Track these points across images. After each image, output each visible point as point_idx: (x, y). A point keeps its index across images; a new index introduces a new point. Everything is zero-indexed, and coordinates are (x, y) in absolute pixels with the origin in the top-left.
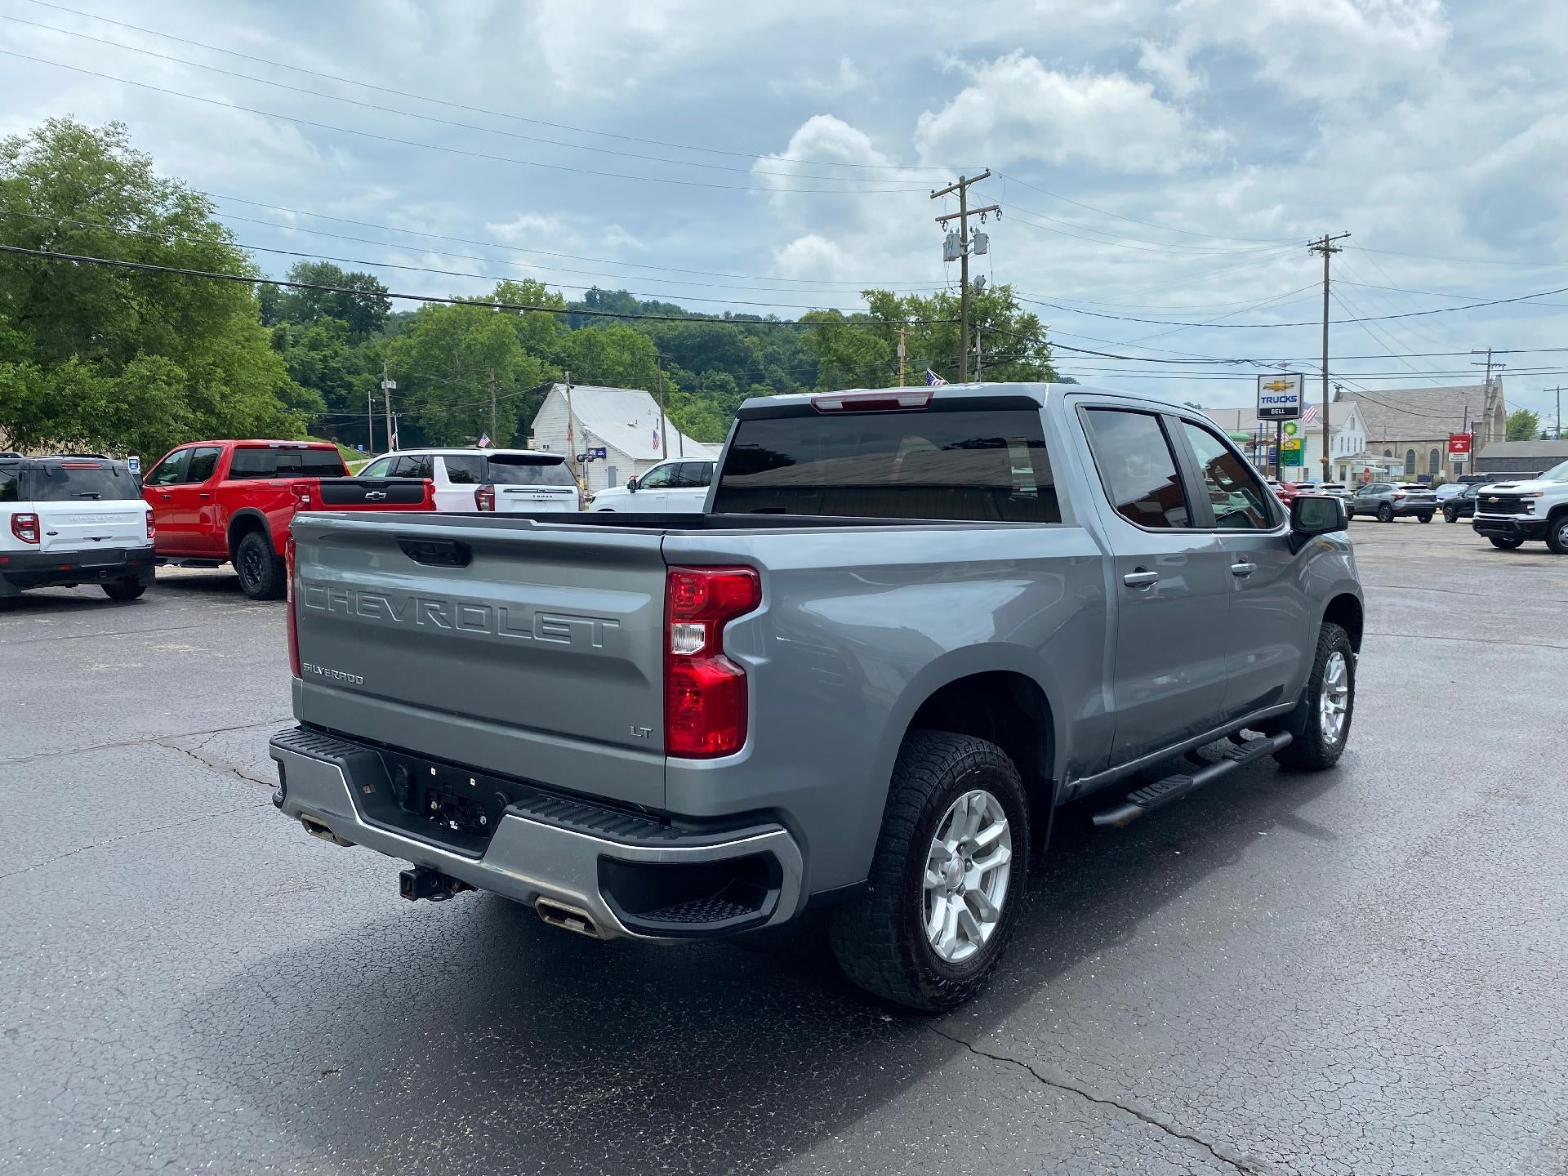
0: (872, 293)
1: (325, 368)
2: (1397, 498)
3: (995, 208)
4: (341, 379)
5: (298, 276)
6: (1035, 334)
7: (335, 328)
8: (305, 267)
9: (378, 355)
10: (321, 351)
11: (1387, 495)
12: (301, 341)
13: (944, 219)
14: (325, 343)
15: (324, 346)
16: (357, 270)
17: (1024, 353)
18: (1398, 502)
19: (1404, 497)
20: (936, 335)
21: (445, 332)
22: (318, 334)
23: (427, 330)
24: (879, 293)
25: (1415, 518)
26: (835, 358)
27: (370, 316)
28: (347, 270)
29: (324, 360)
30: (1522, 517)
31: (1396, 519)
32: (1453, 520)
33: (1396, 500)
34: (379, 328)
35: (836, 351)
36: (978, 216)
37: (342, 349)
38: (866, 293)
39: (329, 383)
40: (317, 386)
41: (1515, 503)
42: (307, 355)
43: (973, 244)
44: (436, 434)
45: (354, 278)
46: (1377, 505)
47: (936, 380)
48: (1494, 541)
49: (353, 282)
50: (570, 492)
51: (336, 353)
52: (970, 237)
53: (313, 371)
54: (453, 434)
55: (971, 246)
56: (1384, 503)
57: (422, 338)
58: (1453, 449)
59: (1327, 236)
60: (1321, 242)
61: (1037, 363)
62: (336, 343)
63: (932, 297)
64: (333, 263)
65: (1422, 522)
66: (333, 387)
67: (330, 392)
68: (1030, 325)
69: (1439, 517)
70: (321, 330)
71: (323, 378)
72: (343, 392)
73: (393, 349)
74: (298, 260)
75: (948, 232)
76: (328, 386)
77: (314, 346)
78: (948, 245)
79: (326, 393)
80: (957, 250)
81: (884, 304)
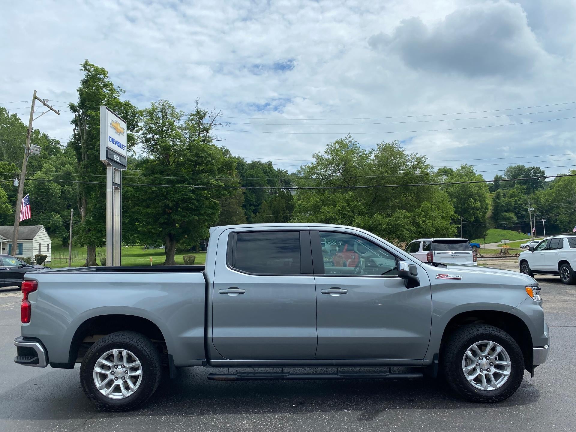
1: (516, 204)
4: (523, 208)
5: (508, 171)
7: (521, 189)
8: (511, 168)
9: (538, 197)
10: (515, 198)
12: (507, 195)
14: (516, 195)
15: (516, 196)
16: (531, 165)
21: (567, 185)
22: (513, 192)
23: (559, 185)
27: (537, 182)
28: (527, 166)
29: (516, 201)
34: (542, 187)
37: (523, 197)
39: (518, 210)
40: (513, 211)
42: (509, 200)
44: (564, 227)
45: (530, 169)
49: (530, 171)
50: (468, 253)
51: (521, 198)
53: (511, 206)
54: (572, 226)
57: (557, 188)
62: (521, 194)
64: (521, 165)
66: (519, 211)
67: (518, 213)
70: (514, 190)
71: (515, 208)
72: (523, 213)
73: (544, 194)
74: (509, 165)
76: (517, 211)
77: (512, 196)
79: (516, 214)
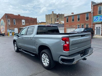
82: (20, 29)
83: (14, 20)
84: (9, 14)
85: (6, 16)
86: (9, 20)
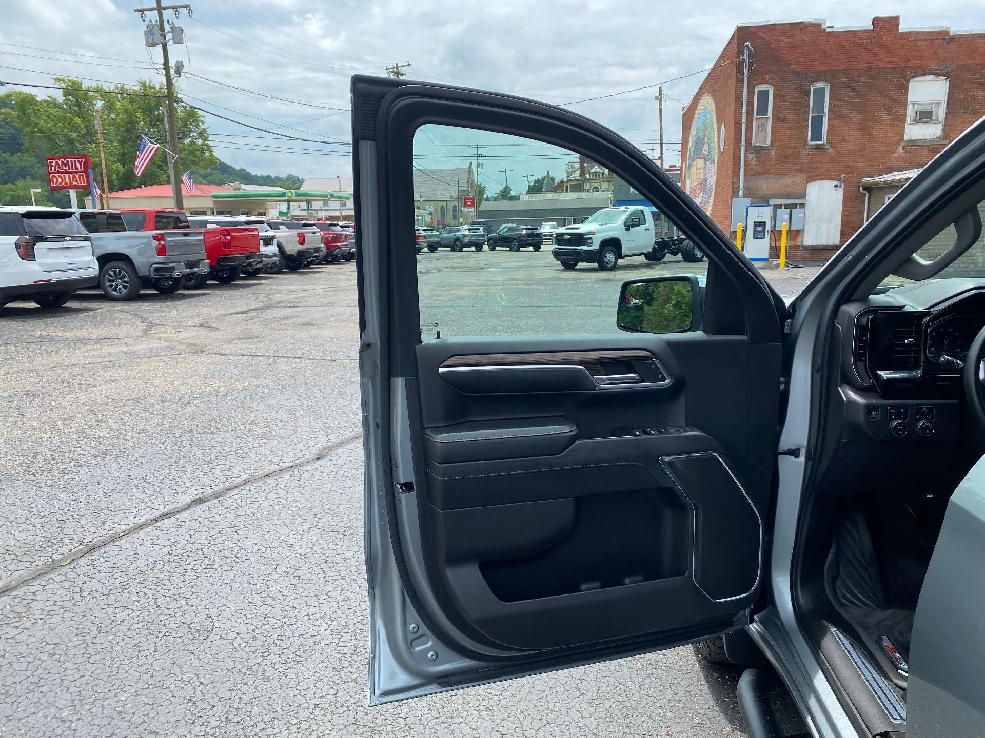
0: (63, 81)
2: (465, 236)
3: (186, 6)
6: (196, 121)
11: (458, 234)
13: (141, 11)
17: (190, 134)
18: (465, 238)
19: (468, 235)
20: (121, 116)
24: (69, 81)
25: (473, 249)
26: (36, 129)
30: (585, 248)
31: (465, 249)
32: (493, 249)
33: (464, 237)
35: (36, 124)
36: (171, 12)
38: (58, 80)
41: (580, 239)
43: (171, 34)
46: (453, 241)
47: (150, 144)
48: (563, 264)
52: (167, 28)
55: (169, 36)
56: (457, 239)
58: (466, 206)
59: (397, 64)
60: (394, 68)
61: (199, 142)
63: (113, 88)
65: (478, 251)
68: (192, 115)
69: (486, 247)
75: (147, 22)
78: (149, 32)
80: (158, 38)
81: (73, 90)
82: (869, 188)
83: (820, 93)
84: (772, 27)
85: (740, 52)
86: (764, 95)
